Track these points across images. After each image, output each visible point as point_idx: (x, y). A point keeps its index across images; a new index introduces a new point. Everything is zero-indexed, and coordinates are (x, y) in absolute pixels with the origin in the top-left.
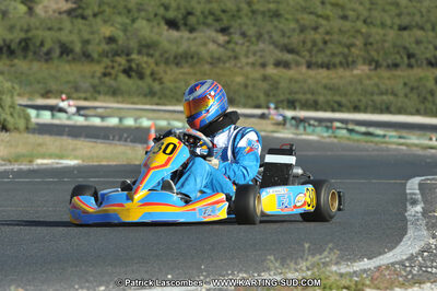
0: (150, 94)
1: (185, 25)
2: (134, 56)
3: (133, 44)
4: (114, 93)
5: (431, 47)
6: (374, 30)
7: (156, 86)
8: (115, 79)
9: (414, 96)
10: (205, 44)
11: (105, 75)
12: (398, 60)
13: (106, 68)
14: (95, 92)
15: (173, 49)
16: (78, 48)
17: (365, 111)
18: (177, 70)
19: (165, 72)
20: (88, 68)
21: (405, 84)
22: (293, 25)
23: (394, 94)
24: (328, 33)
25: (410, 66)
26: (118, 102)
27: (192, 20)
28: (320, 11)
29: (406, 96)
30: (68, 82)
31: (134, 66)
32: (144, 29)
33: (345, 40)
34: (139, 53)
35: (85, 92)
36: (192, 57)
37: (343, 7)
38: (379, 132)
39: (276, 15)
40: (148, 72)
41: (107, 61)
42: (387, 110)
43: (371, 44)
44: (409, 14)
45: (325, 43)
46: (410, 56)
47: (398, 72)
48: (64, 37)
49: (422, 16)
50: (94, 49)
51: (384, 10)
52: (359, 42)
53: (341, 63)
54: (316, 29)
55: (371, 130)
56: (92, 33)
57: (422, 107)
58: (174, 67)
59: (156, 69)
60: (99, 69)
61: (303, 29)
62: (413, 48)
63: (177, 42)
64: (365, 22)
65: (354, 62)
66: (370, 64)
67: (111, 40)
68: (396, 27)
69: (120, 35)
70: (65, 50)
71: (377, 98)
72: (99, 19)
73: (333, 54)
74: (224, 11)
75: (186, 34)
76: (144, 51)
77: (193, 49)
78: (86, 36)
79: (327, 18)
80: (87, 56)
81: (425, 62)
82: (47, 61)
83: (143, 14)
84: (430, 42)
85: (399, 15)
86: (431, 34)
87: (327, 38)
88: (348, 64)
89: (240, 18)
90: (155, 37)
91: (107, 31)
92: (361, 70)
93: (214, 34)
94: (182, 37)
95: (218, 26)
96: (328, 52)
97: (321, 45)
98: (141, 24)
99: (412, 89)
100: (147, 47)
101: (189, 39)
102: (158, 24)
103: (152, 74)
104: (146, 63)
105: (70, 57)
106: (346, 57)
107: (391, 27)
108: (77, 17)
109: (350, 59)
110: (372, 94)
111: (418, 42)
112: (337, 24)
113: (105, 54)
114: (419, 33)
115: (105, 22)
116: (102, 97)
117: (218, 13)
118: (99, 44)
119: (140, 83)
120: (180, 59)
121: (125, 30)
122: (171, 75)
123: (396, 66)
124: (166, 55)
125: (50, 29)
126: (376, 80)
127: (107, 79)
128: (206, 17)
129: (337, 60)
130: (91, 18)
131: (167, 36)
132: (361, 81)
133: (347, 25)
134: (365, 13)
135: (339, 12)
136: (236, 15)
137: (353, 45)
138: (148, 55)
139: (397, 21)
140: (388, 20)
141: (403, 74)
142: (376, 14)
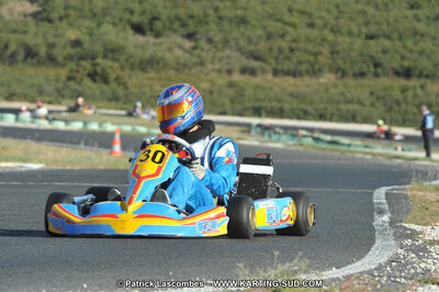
0: (114, 99)
1: (151, 29)
2: (100, 60)
3: (98, 48)
5: (397, 56)
6: (340, 39)
7: (121, 92)
8: (80, 82)
9: (380, 106)
10: (170, 50)
11: (70, 78)
12: (365, 69)
13: (71, 71)
14: (59, 95)
15: (139, 54)
16: (43, 51)
17: (331, 119)
18: (142, 75)
19: (130, 77)
20: (52, 72)
21: (372, 93)
22: (260, 32)
23: (360, 103)
24: (294, 41)
25: (377, 75)
27: (158, 25)
28: (287, 18)
29: (372, 105)
30: (32, 85)
31: (99, 69)
32: (110, 33)
33: (311, 47)
34: (105, 57)
35: (50, 95)
36: (158, 63)
37: (310, 15)
38: (345, 140)
39: (243, 21)
40: (112, 76)
41: (72, 65)
42: (353, 119)
43: (338, 52)
44: (376, 23)
45: (292, 50)
46: (377, 65)
47: (365, 81)
48: (29, 39)
49: (389, 25)
50: (59, 53)
51: (351, 19)
52: (325, 50)
53: (307, 72)
54: (283, 36)
55: (337, 138)
56: (57, 36)
58: (140, 73)
59: (121, 74)
60: (63, 73)
61: (269, 37)
62: (380, 57)
63: (142, 47)
64: (332, 30)
65: (320, 70)
66: (336, 73)
67: (77, 43)
68: (363, 36)
69: (85, 39)
70: (30, 53)
71: (343, 107)
72: (64, 24)
73: (300, 62)
74: (191, 17)
75: (151, 39)
76: (110, 55)
77: (159, 54)
78: (51, 39)
79: (294, 26)
80: (52, 60)
81: (391, 72)
82: (11, 64)
83: (109, 18)
84: (396, 52)
85: (367, 24)
86: (398, 44)
87: (294, 45)
88: (315, 72)
89: (207, 23)
90: (120, 42)
91: (72, 34)
92: (328, 78)
93: (180, 40)
94: (147, 42)
95: (184, 31)
96: (295, 60)
97: (287, 52)
98: (107, 28)
99: (378, 98)
100: (112, 51)
101: (154, 44)
102: (124, 29)
103: (117, 79)
104: (111, 67)
105: (35, 61)
106: (312, 65)
107: (358, 36)
108: (42, 20)
109: (317, 67)
110: (338, 103)
111: (385, 52)
112: (304, 31)
113: (69, 58)
114: (386, 43)
115: (70, 25)
116: (66, 101)
117: (185, 17)
118: (64, 48)
119: (105, 88)
120: (145, 65)
121: (91, 35)
122: (135, 80)
123: (362, 74)
124: (132, 61)
125: (15, 31)
126: (342, 88)
127: (72, 84)
128: (172, 22)
129: (304, 68)
130: (57, 22)
131: (132, 41)
132: (327, 90)
133: (314, 33)
134: (332, 22)
135: (307, 19)
136: (202, 22)
137: (319, 53)
138: (114, 60)
139: (364, 30)
140: (355, 29)
141: (369, 82)
142: (343, 23)
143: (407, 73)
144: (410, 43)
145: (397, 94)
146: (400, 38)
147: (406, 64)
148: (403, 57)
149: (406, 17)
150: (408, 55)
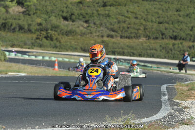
0: (55, 47)
1: (71, 19)
2: (49, 31)
3: (49, 26)
4: (41, 46)
5: (171, 31)
6: (148, 23)
7: (58, 44)
8: (41, 40)
9: (164, 51)
10: (78, 27)
11: (37, 38)
12: (158, 36)
13: (38, 36)
14: (33, 45)
15: (65, 29)
16: (26, 27)
17: (144, 56)
18: (66, 37)
19: (62, 38)
20: (30, 36)
21: (160, 46)
22: (115, 20)
23: (155, 50)
24: (129, 24)
25: (163, 38)
26: (42, 50)
27: (74, 17)
28: (126, 14)
30: (22, 41)
31: (49, 35)
32: (54, 20)
33: (136, 27)
34: (51, 30)
35: (29, 45)
36: (73, 32)
37: (136, 14)
38: (149, 65)
39: (109, 16)
40: (54, 38)
41: (38, 33)
42: (153, 56)
43: (147, 29)
44: (163, 17)
45: (128, 28)
46: (163, 34)
47: (158, 41)
48: (21, 22)
49: (168, 18)
50: (33, 28)
51: (153, 16)
52: (142, 28)
53: (134, 37)
54: (124, 22)
55: (146, 64)
56: (32, 21)
57: (167, 55)
59: (58, 37)
60: (35, 36)
61: (119, 22)
62: (164, 31)
63: (67, 26)
64: (144, 20)
65: (139, 36)
66: (146, 37)
67: (40, 24)
68: (157, 22)
69: (43, 22)
70: (21, 28)
71: (148, 51)
72: (35, 16)
73: (131, 33)
74: (87, 14)
75: (71, 23)
76: (53, 29)
77: (74, 29)
78: (30, 22)
79: (129, 18)
80: (30, 31)
81: (169, 37)
82: (13, 32)
83: (54, 14)
84: (171, 29)
85: (159, 17)
86: (171, 25)
87: (129, 26)
88: (137, 37)
89: (93, 17)
90: (58, 24)
91: (39, 20)
92: (143, 40)
93: (82, 23)
94: (69, 24)
95: (84, 20)
96: (129, 32)
97: (126, 29)
98: (53, 18)
99: (163, 48)
100: (55, 28)
101: (72, 25)
102: (60, 18)
103: (56, 39)
104: (54, 34)
105: (23, 31)
106: (136, 34)
107: (155, 22)
108: (26, 14)
109: (138, 35)
110: (147, 49)
111: (166, 29)
112: (133, 20)
113: (37, 30)
114: (167, 25)
115: (37, 17)
116: (36, 48)
117: (84, 14)
118: (35, 26)
119: (52, 43)
120: (68, 33)
121: (46, 21)
122: (64, 39)
123: (157, 38)
124: (62, 31)
125: (15, 19)
126: (148, 44)
127: (38, 41)
128: (79, 16)
129: (133, 35)
130: (32, 15)
131: (63, 23)
132: (142, 44)
133: (137, 21)
134: (145, 16)
135: (135, 16)
136: (92, 15)
137: (139, 29)
138: (55, 31)
139: (158, 20)
140: (154, 20)
141: (159, 41)
142: (149, 17)
143: (175, 38)
144: (176, 26)
145: (171, 46)
147: (175, 34)
148: (173, 31)
149: (174, 15)
150: (176, 30)
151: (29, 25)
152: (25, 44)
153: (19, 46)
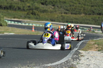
0: (37, 19)
1: (45, 4)
3: (34, 8)
4: (29, 18)
5: (98, 10)
6: (86, 6)
7: (38, 17)
8: (30, 15)
9: (94, 21)
10: (49, 8)
11: (27, 14)
13: (28, 12)
14: (25, 18)
15: (42, 9)
16: (22, 8)
17: (83, 24)
18: (43, 14)
19: (40, 14)
20: (24, 12)
21: (92, 18)
22: (68, 5)
23: (89, 20)
24: (76, 7)
25: (93, 14)
26: (30, 20)
27: (47, 3)
28: (74, 2)
29: (92, 21)
30: (19, 15)
31: (34, 12)
32: (36, 5)
33: (79, 8)
34: (35, 10)
35: (23, 17)
36: (46, 11)
37: (79, 1)
39: (65, 2)
40: (36, 14)
41: (28, 11)
42: (88, 24)
43: (85, 9)
44: (93, 3)
45: (75, 9)
46: (93, 12)
47: (90, 16)
48: (19, 6)
49: (96, 3)
50: (26, 8)
51: (88, 2)
52: (82, 9)
53: (78, 13)
54: (73, 6)
55: (84, 28)
56: (25, 5)
57: (95, 23)
58: (42, 13)
59: (38, 13)
60: (26, 13)
61: (70, 6)
63: (43, 8)
64: (84, 5)
65: (81, 13)
66: (85, 14)
67: (29, 7)
68: (91, 6)
69: (31, 6)
70: (19, 9)
71: (86, 21)
72: (27, 2)
73: (77, 11)
74: (54, 1)
75: (45, 6)
76: (36, 9)
77: (47, 9)
78: (24, 5)
79: (76, 4)
80: (24, 10)
81: (96, 14)
82: (15, 11)
83: (36, 1)
84: (98, 9)
85: (91, 3)
87: (76, 8)
88: (80, 13)
89: (57, 3)
90: (38, 6)
91: (28, 5)
92: (83, 15)
93: (51, 6)
94: (44, 7)
95: (52, 4)
96: (76, 11)
98: (36, 3)
99: (93, 19)
100: (37, 9)
101: (46, 7)
102: (40, 4)
103: (38, 14)
104: (36, 12)
105: (20, 10)
106: (79, 12)
107: (90, 6)
108: (22, 1)
111: (95, 9)
112: (78, 5)
114: (96, 7)
117: (52, 1)
118: (26, 7)
119: (35, 16)
120: (44, 11)
121: (32, 5)
123: (90, 14)
125: (16, 4)
126: (85, 17)
127: (28, 15)
128: (50, 2)
129: (77, 13)
130: (25, 2)
131: (41, 7)
132: (82, 17)
133: (80, 5)
134: (84, 3)
135: (78, 2)
136: (56, 2)
137: (80, 10)
139: (91, 5)
140: (89, 4)
141: (92, 16)
142: (86, 3)
143: (100, 14)
144: (101, 8)
145: (97, 18)
146: (99, 6)
147: (100, 12)
148: (99, 11)
149: (100, 2)
151: (24, 7)
152: (21, 17)
153: (17, 18)
